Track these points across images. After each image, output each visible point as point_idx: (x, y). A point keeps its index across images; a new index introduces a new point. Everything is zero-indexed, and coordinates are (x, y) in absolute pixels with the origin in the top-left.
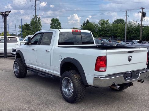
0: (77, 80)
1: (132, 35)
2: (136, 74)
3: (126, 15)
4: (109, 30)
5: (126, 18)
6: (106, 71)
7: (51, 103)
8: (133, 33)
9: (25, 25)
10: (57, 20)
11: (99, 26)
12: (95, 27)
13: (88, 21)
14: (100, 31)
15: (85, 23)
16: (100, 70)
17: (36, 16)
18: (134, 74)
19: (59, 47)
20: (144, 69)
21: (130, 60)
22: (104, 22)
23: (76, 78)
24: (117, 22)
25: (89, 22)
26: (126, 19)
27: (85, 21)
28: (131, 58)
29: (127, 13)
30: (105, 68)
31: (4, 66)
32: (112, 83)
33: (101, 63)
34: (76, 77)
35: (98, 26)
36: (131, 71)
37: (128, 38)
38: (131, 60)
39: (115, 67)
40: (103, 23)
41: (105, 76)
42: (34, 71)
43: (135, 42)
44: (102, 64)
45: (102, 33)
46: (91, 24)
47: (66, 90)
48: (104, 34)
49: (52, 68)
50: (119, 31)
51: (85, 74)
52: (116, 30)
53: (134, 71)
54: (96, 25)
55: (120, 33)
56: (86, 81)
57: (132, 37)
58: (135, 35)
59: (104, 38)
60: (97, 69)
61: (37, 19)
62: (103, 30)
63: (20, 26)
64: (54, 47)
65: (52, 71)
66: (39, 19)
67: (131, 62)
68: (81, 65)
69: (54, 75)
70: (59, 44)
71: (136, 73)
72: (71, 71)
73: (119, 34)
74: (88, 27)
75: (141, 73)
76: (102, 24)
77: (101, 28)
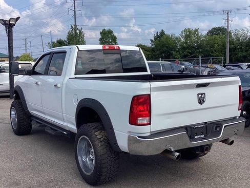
0: (100, 142)
1: (240, 54)
2: (216, 129)
3: (228, 20)
4: (199, 47)
5: (228, 25)
6: (150, 124)
7: (56, 185)
8: (242, 52)
9: (57, 41)
10: (110, 32)
11: (183, 40)
12: (175, 43)
13: (162, 33)
14: (184, 48)
15: (157, 35)
16: (139, 122)
17: (75, 26)
18: (213, 129)
19: (76, 78)
20: (235, 118)
21: (201, 101)
22: (190, 32)
23: (98, 137)
24: (214, 32)
25: (164, 34)
26: (228, 27)
27: (157, 33)
28: (204, 98)
29: (229, 15)
30: (148, 118)
31: (4, 114)
32: (164, 148)
33: (141, 108)
34: (98, 135)
35: (180, 40)
36: (206, 123)
37: (234, 60)
38: (204, 102)
39: (170, 116)
40: (189, 34)
41: (148, 134)
42: (41, 122)
43: (243, 67)
44: (143, 111)
45: (188, 52)
46: (168, 38)
47: (88, 159)
48: (191, 54)
49: (65, 118)
50: (216, 46)
51: (113, 130)
52: (212, 46)
53: (212, 123)
54: (177, 39)
55: (219, 52)
56: (117, 143)
57: (240, 57)
58: (244, 54)
59: (186, 61)
60: (133, 121)
61: (78, 31)
62: (189, 48)
63: (49, 43)
64: (67, 78)
65: (65, 124)
66: (80, 32)
67: (204, 105)
68: (107, 113)
69: (69, 131)
70: (77, 72)
71: (217, 127)
72: (92, 125)
73: (217, 53)
74: (163, 42)
75: (225, 127)
76: (187, 37)
77: (186, 43)
